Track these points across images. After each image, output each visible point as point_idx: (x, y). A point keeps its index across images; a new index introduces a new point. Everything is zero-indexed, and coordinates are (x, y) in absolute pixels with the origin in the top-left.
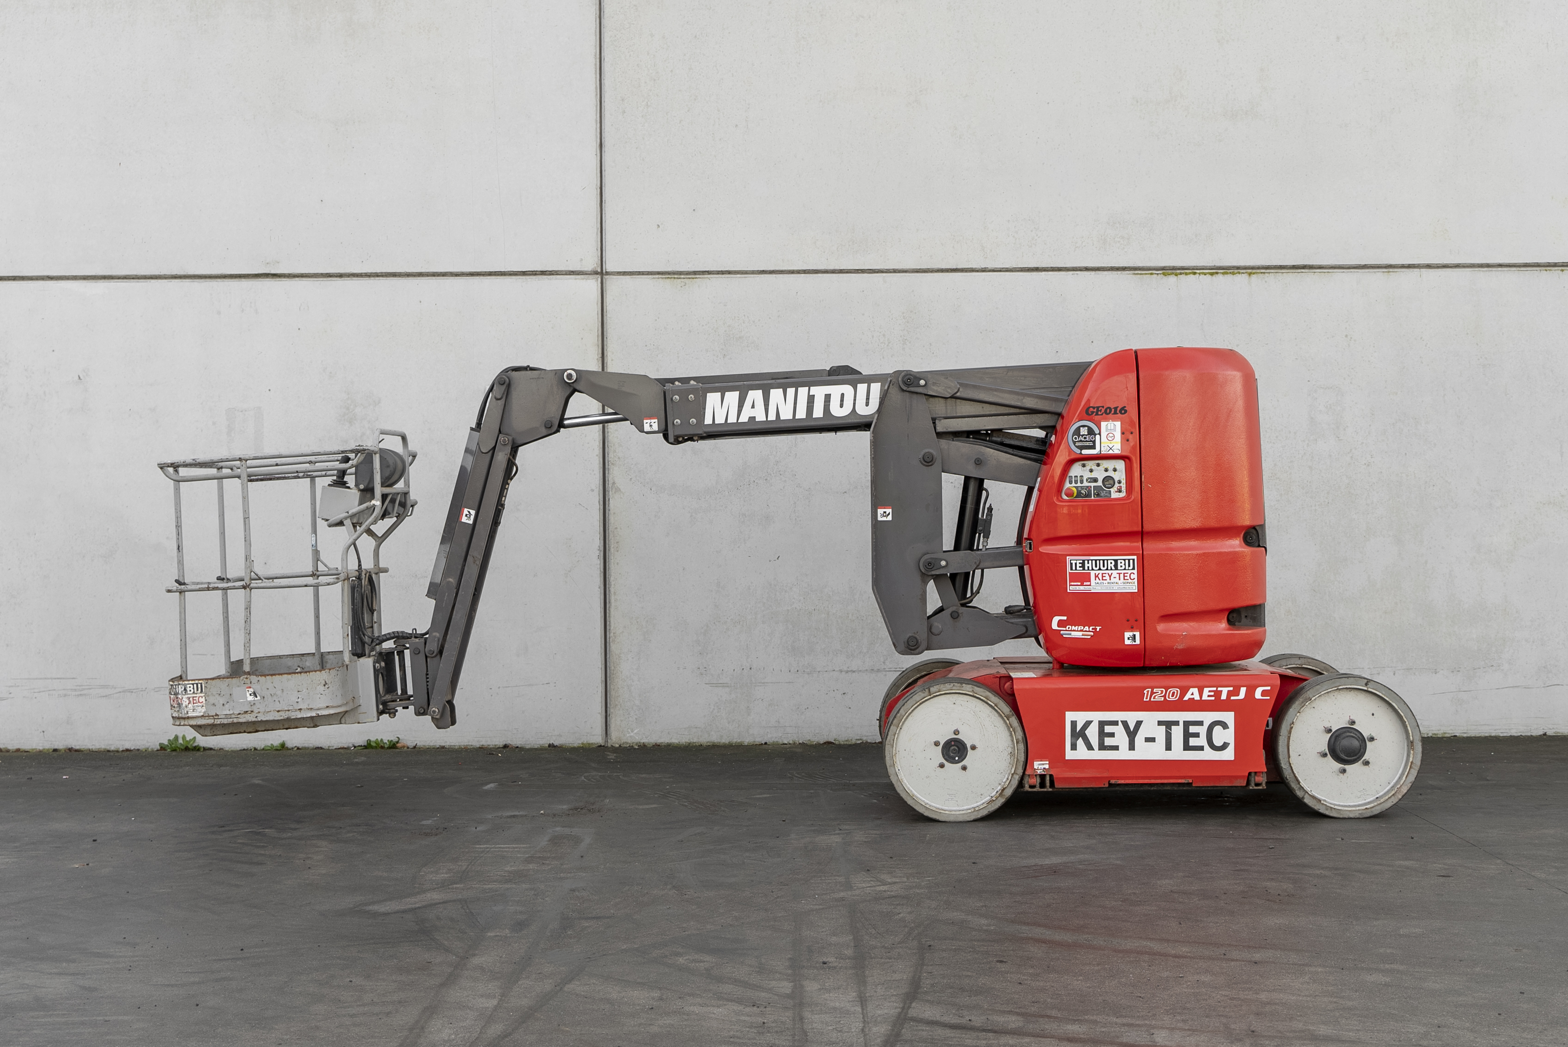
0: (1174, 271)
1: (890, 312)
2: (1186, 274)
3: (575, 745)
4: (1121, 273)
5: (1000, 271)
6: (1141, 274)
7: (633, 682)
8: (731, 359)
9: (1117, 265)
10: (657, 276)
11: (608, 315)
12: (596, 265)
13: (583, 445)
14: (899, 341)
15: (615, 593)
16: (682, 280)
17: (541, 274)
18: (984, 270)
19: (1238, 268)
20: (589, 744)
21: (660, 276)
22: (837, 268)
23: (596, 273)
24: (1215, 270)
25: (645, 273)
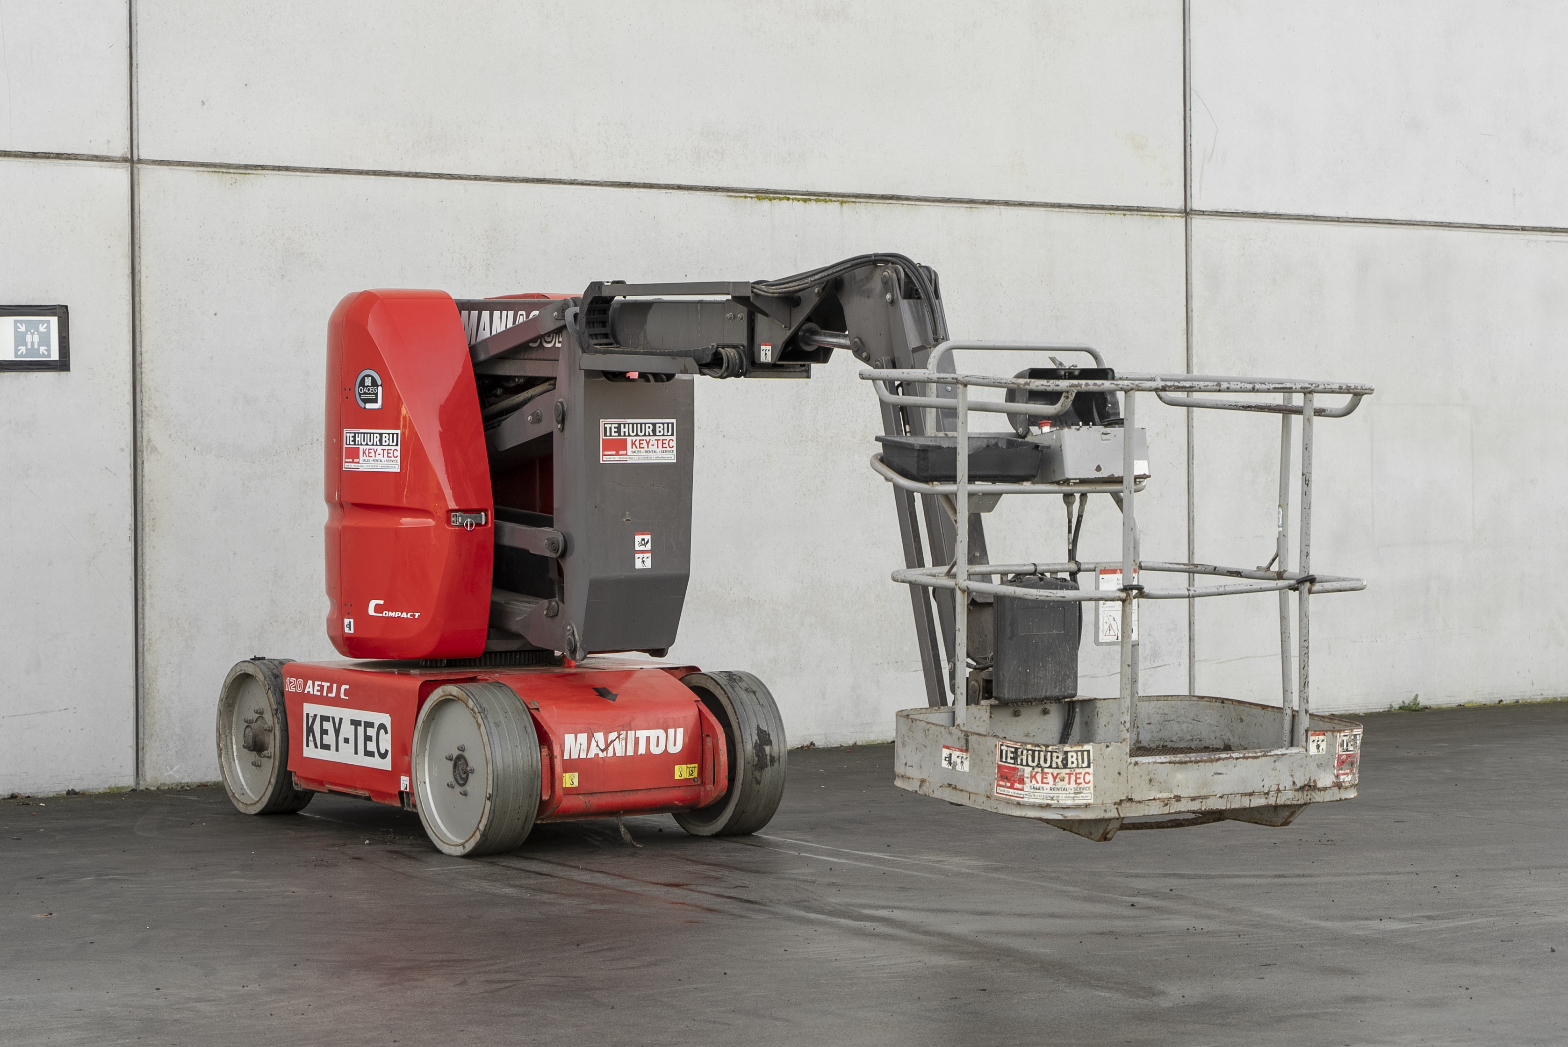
0: (766, 195)
1: (472, 229)
2: (780, 199)
3: (101, 791)
4: (715, 195)
5: (589, 185)
6: (735, 197)
7: (173, 703)
8: (291, 281)
9: (711, 185)
10: (201, 169)
11: (142, 218)
12: (126, 150)
13: (110, 389)
14: (482, 265)
15: (150, 586)
16: (233, 175)
17: (55, 158)
18: (572, 183)
19: (829, 195)
20: (118, 788)
21: (205, 169)
22: (413, 170)
23: (125, 160)
24: (809, 196)
25: (186, 164)
